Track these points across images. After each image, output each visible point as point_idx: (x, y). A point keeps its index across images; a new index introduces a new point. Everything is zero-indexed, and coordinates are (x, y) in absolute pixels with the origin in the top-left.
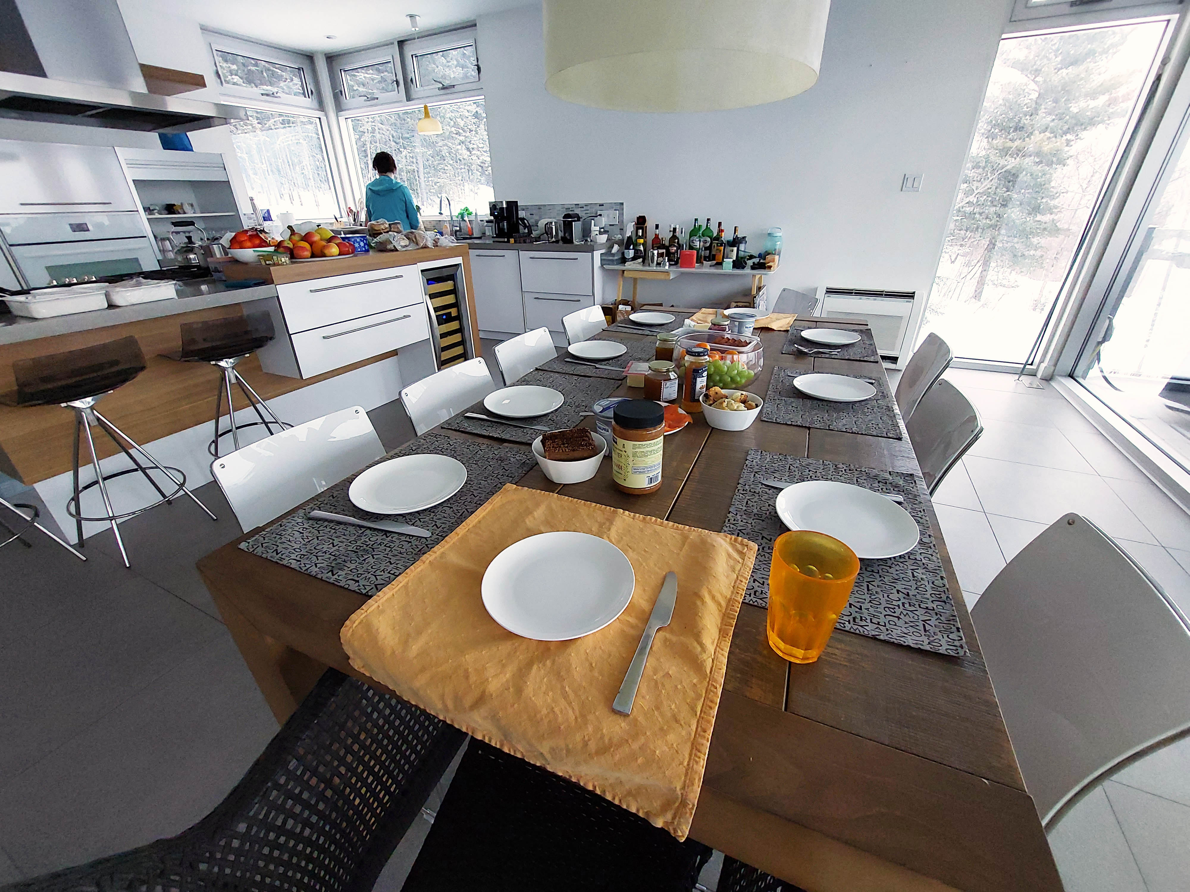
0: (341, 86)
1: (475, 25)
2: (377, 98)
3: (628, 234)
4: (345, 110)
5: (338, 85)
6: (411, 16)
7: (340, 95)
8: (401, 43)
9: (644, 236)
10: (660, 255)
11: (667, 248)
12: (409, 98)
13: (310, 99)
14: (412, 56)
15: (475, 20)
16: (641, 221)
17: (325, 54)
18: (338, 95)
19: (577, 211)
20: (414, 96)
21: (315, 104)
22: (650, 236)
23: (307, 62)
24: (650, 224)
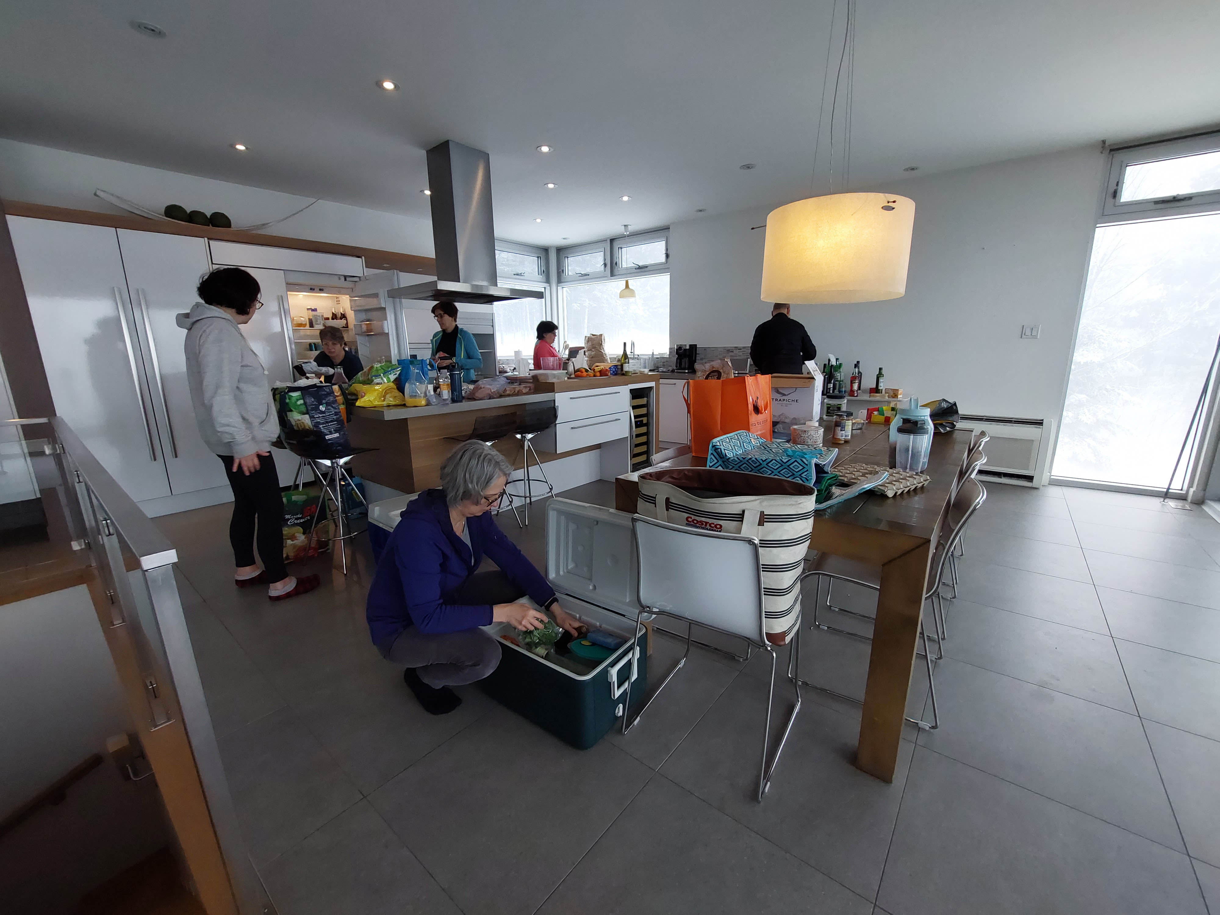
0: (563, 267)
1: (669, 228)
2: (588, 275)
4: (563, 282)
5: (562, 266)
6: (625, 226)
7: (562, 273)
8: (612, 241)
12: (612, 275)
13: (541, 276)
14: (619, 248)
15: (669, 226)
17: (556, 248)
18: (560, 272)
20: (616, 273)
21: (544, 279)
23: (544, 253)
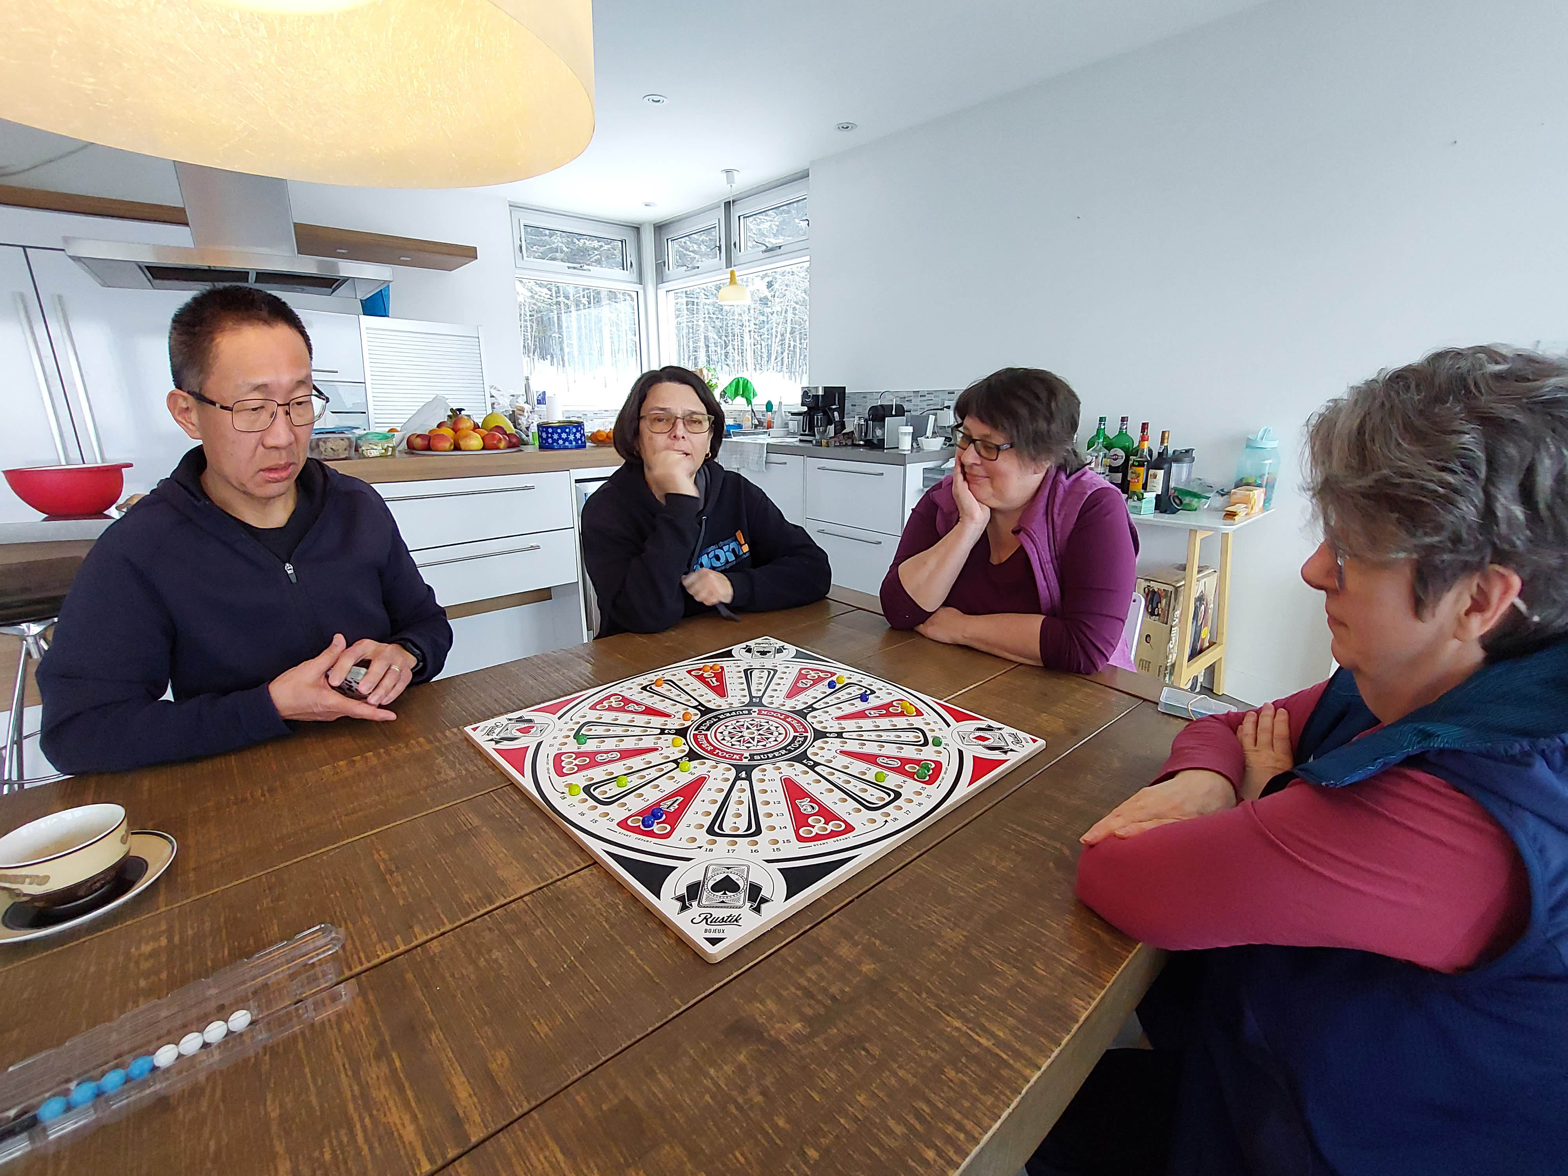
1: (808, 175)
2: (698, 267)
4: (667, 282)
5: (663, 256)
6: (727, 171)
7: (663, 265)
8: (728, 205)
12: (730, 264)
13: (629, 272)
14: (739, 217)
15: (807, 169)
17: (654, 224)
18: (660, 266)
20: (735, 262)
21: (634, 277)
23: (633, 234)
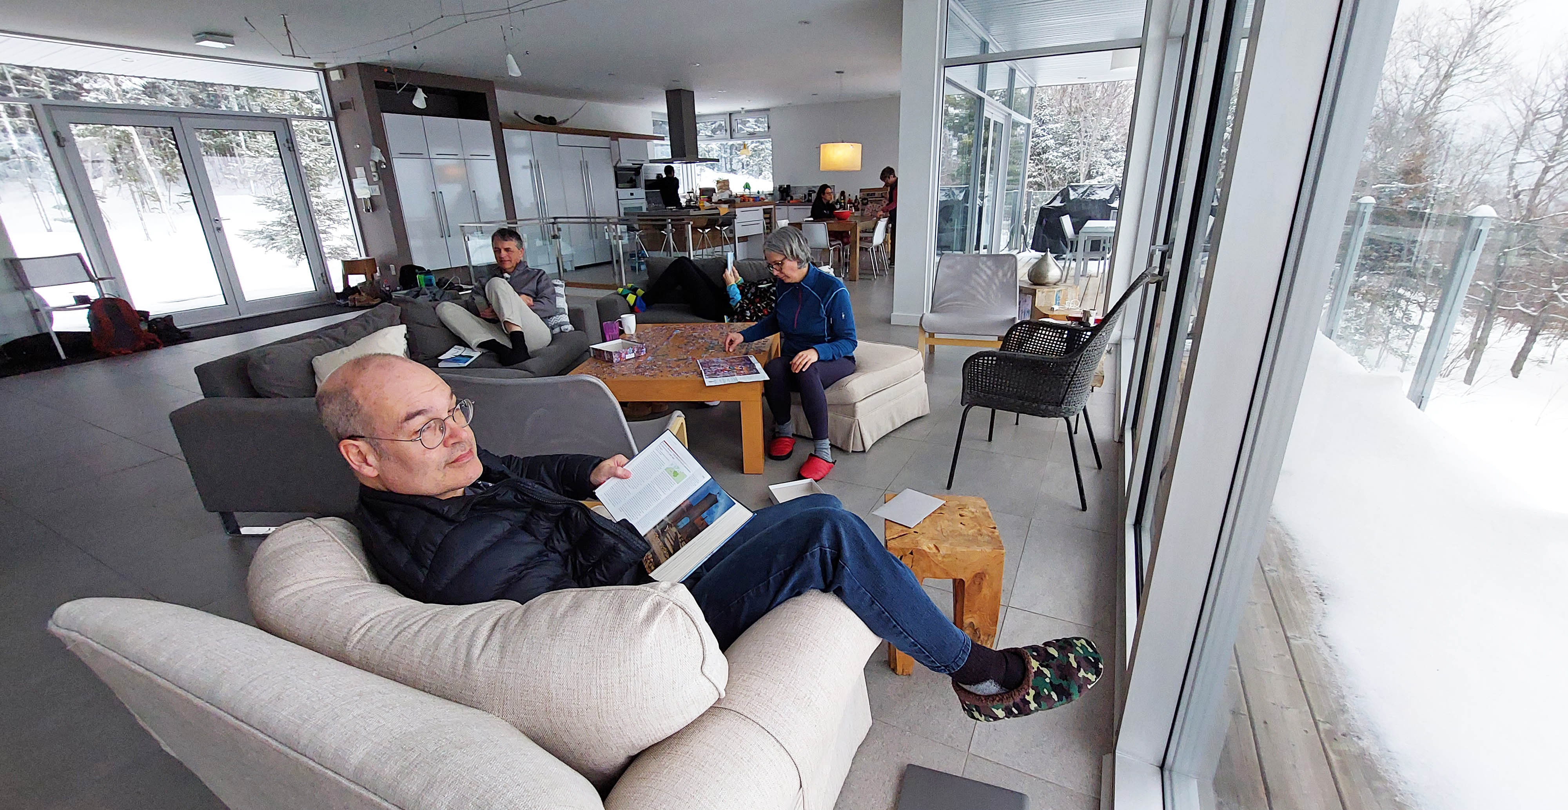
1: (769, 110)
3: (837, 198)
8: (730, 114)
9: (844, 199)
10: (850, 207)
11: (854, 204)
12: (731, 138)
14: (735, 119)
16: (843, 193)
19: (813, 189)
20: (734, 137)
22: (847, 199)
24: (847, 195)
